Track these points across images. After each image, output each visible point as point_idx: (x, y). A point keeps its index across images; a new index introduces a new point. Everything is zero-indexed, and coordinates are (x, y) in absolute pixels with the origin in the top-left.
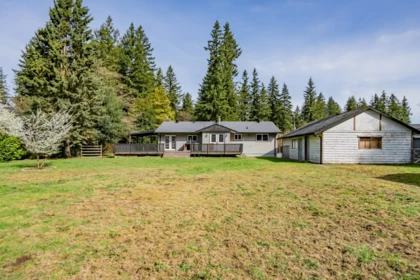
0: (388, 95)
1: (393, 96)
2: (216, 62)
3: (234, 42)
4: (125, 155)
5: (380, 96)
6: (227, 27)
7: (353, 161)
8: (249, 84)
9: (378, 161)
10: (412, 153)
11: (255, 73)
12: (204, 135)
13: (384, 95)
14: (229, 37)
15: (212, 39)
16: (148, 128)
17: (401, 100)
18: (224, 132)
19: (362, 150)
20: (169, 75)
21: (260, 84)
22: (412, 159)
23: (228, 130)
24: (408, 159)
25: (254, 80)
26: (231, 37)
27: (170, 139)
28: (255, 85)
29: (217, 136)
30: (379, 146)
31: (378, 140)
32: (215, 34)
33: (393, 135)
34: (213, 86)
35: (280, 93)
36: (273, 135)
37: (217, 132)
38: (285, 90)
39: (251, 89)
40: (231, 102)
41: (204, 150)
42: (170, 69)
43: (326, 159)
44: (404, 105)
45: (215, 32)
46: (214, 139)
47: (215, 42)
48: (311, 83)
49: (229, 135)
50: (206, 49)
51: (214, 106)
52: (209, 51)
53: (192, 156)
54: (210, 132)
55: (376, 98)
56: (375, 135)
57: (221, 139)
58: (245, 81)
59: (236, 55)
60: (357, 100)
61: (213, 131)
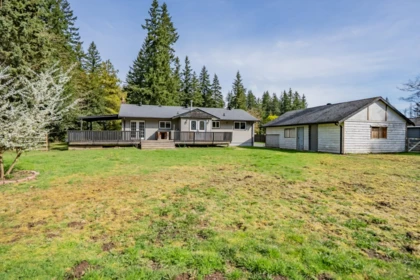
0: (293, 92)
1: (297, 93)
2: (155, 43)
3: (171, 25)
4: (85, 146)
5: (287, 92)
6: (164, 8)
7: (366, 150)
8: (181, 71)
9: (385, 150)
10: (407, 142)
11: (187, 61)
12: (183, 121)
13: (290, 92)
14: (166, 20)
15: (150, 18)
16: (96, 111)
17: (301, 96)
18: (205, 119)
19: (373, 140)
20: (91, 53)
21: (192, 73)
22: (407, 147)
23: (209, 117)
24: (403, 148)
25: (187, 67)
26: (168, 20)
27: (138, 125)
28: (187, 73)
29: (198, 123)
30: (384, 136)
31: (384, 129)
32: (153, 12)
33: (395, 125)
34: (151, 69)
35: (211, 83)
36: (251, 123)
37: (198, 119)
38: (216, 80)
39: (184, 77)
40: (170, 87)
41: (185, 139)
42: (93, 46)
43: (347, 149)
44: (304, 101)
45: (153, 11)
46: (194, 126)
47: (154, 22)
48: (238, 76)
49: (210, 122)
50: (144, 27)
51: (153, 91)
52: (146, 31)
53: (177, 146)
54: (190, 118)
55: (285, 94)
56: (382, 125)
57: (202, 127)
58: (177, 68)
59: (174, 39)
60: (271, 95)
61: (193, 117)
